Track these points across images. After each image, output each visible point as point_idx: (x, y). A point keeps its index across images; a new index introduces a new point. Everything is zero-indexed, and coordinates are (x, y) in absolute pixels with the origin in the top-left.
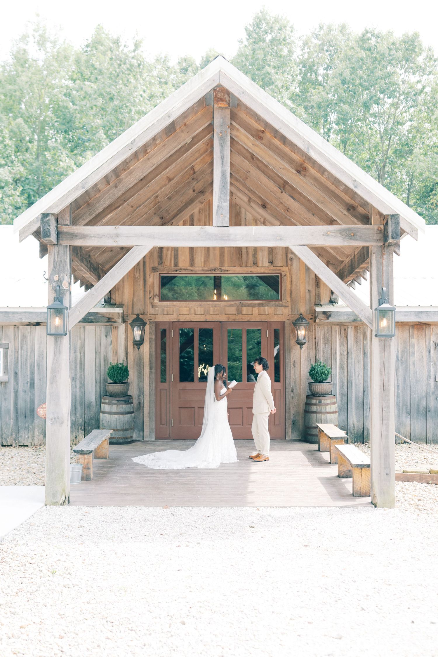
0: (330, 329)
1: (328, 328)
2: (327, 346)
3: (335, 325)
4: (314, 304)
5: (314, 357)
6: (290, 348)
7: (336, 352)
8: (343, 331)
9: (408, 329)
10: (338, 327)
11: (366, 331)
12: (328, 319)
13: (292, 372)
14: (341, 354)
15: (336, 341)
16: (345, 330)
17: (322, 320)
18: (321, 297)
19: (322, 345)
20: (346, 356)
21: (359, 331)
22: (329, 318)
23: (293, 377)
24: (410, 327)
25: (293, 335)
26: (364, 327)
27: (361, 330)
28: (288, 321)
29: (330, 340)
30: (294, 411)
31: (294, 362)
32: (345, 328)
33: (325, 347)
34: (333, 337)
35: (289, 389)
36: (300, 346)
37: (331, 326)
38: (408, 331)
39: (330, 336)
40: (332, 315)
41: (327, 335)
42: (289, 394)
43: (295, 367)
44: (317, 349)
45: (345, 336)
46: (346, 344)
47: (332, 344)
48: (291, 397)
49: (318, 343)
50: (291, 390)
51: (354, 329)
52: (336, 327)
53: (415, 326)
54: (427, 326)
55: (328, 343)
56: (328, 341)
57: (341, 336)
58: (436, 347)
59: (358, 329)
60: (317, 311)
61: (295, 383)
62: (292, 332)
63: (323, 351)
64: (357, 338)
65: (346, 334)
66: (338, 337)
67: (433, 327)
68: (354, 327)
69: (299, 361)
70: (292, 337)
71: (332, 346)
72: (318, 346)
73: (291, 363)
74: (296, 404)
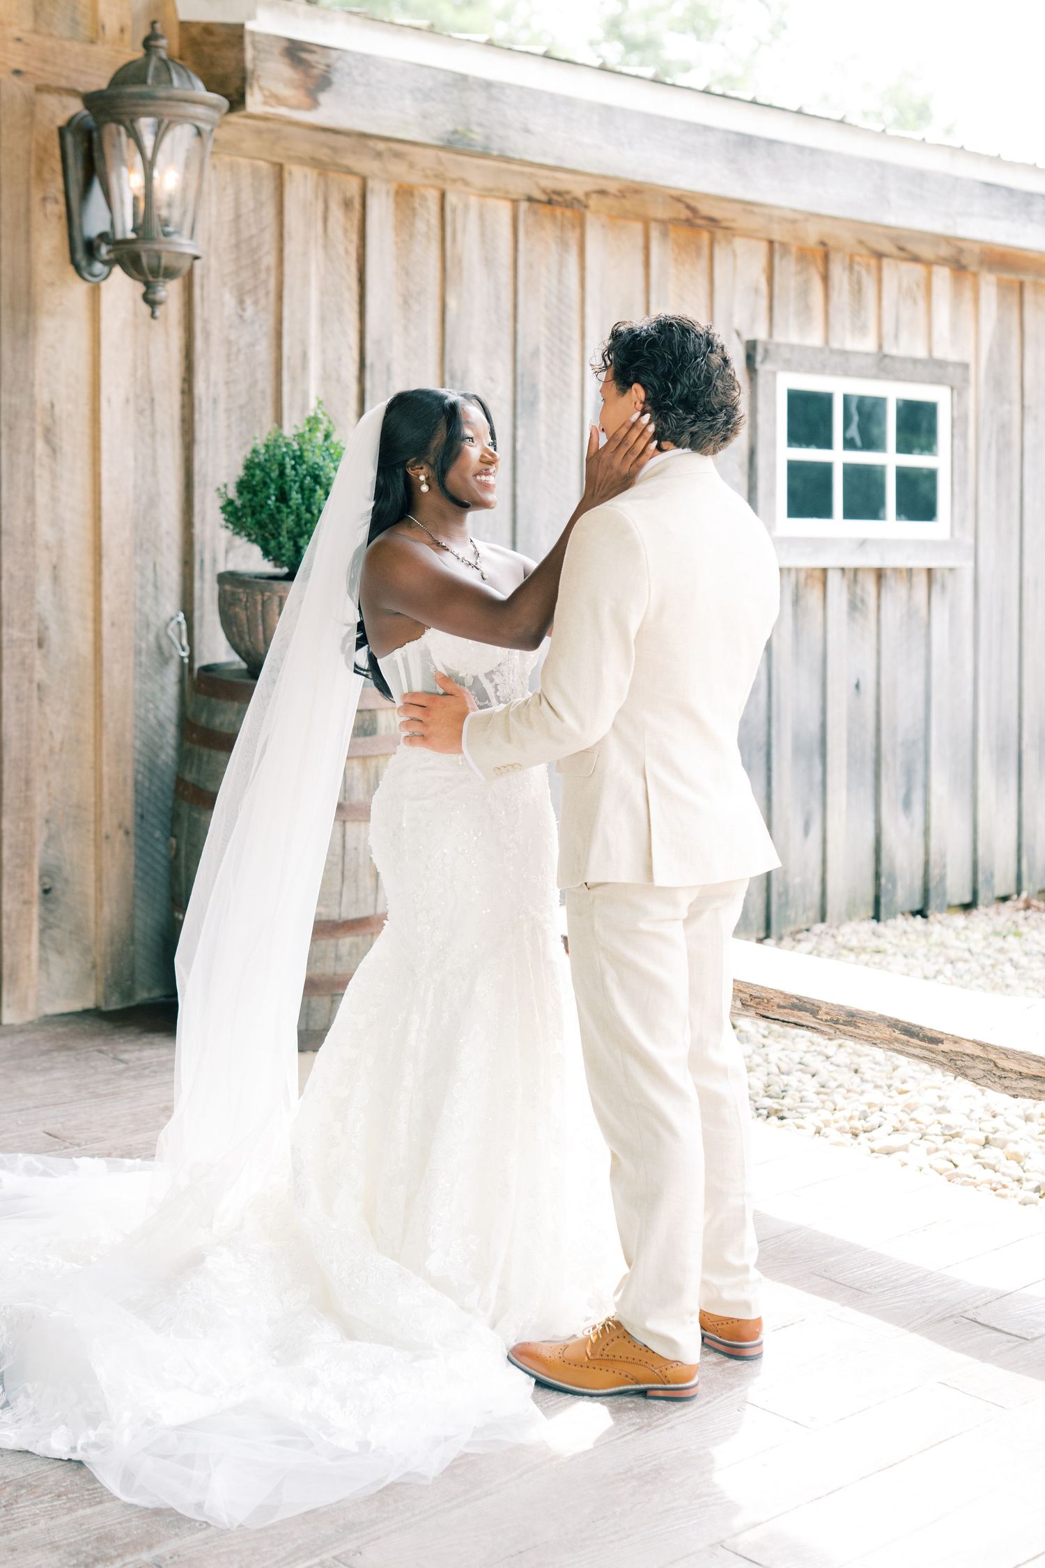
1: (255, 172)
2: (250, 311)
3: (301, 161)
5: (176, 384)
7: (305, 355)
8: (337, 212)
9: (640, 241)
10: (312, 174)
11: (459, 226)
12: (314, 104)
13: (42, 499)
14: (325, 378)
15: (306, 277)
16: (347, 204)
17: (280, 101)
19: (230, 300)
20: (354, 389)
21: (421, 226)
22: (323, 98)
23: (45, 532)
24: (655, 234)
25: (44, 199)
26: (452, 199)
27: (428, 221)
28: (15, 79)
29: (268, 269)
30: (49, 794)
31: (52, 416)
32: (348, 195)
33: (241, 317)
34: (291, 249)
35: (24, 625)
36: (148, 285)
37: (274, 164)
38: (639, 257)
39: (269, 237)
40: (335, 78)
41: (254, 231)
42: (23, 663)
43: (54, 450)
44: (198, 326)
45: (347, 252)
46: (356, 307)
47: (286, 300)
48: (35, 686)
49: (202, 277)
50: (35, 636)
51: (397, 203)
52: (306, 176)
53: (671, 227)
54: (719, 234)
55: (256, 287)
56: (255, 275)
57: (325, 247)
58: (758, 366)
59: (414, 209)
60: (253, 33)
61: (56, 579)
62: (39, 173)
63: (229, 342)
64: (407, 274)
65: (355, 237)
66: (316, 255)
67: (739, 243)
68: (397, 193)
69: (85, 410)
70: (37, 216)
71: (286, 313)
72: (202, 300)
73: (32, 418)
74: (62, 743)
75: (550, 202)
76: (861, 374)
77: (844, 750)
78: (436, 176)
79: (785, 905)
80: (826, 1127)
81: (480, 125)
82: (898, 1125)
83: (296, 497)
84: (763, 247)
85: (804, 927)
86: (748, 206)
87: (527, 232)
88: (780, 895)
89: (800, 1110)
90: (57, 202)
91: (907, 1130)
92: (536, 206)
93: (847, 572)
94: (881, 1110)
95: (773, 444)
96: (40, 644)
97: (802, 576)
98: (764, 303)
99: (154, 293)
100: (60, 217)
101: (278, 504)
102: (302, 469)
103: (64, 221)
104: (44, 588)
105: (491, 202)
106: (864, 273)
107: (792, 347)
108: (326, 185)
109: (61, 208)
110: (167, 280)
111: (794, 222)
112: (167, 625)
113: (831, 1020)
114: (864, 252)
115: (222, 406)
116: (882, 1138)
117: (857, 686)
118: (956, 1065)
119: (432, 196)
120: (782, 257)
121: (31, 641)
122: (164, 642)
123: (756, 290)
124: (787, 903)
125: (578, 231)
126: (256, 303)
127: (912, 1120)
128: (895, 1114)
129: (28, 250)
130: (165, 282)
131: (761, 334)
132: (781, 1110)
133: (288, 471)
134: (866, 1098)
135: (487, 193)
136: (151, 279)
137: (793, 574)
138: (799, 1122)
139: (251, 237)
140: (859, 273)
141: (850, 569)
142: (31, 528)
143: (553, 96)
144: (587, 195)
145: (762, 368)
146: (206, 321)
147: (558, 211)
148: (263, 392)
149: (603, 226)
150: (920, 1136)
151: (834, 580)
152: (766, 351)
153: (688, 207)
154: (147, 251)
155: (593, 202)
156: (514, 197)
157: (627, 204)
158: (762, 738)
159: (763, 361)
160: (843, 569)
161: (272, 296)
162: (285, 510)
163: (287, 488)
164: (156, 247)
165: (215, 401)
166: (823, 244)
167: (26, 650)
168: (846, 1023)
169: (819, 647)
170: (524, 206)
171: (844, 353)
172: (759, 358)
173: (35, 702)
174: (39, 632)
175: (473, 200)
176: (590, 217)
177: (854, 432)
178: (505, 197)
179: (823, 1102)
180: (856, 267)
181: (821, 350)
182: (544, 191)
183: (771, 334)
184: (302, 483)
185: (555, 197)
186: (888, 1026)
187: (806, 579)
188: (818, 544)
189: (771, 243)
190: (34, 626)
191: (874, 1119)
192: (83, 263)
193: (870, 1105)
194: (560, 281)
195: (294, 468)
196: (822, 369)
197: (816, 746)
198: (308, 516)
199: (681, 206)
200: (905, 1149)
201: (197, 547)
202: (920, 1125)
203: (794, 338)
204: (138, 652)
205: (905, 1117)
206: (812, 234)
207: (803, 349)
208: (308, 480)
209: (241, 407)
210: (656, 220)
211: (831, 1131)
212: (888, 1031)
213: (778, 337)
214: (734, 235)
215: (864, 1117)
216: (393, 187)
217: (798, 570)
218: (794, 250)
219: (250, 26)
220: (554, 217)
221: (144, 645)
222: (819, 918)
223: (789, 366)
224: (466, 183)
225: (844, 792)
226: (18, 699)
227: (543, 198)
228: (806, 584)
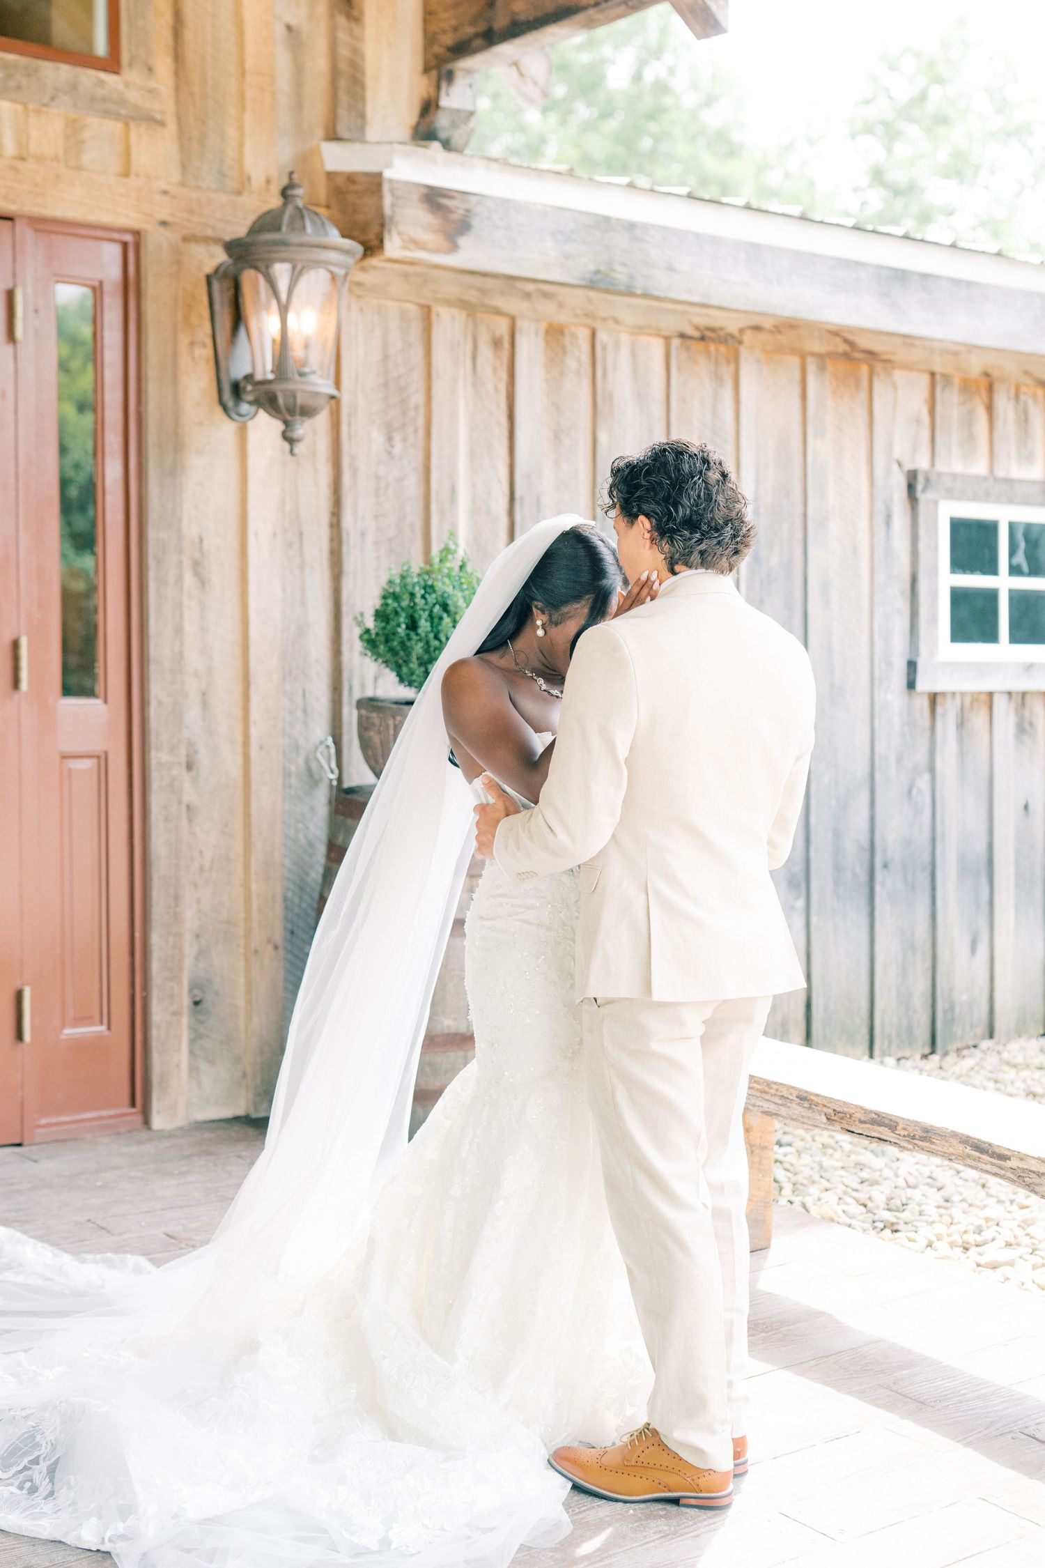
0: (416, 330)
1: (403, 315)
2: (398, 448)
3: (448, 302)
4: (320, 132)
5: (325, 518)
6: (176, 444)
7: (453, 490)
8: (486, 352)
9: (797, 374)
10: (460, 316)
11: (610, 362)
12: (454, 247)
13: (190, 628)
14: (475, 510)
15: (454, 414)
16: (496, 343)
17: (420, 247)
18: (369, 94)
19: (378, 437)
20: (506, 520)
21: (571, 363)
22: (463, 241)
23: (194, 659)
24: (812, 368)
25: (192, 344)
26: (602, 336)
27: (579, 360)
28: (161, 230)
29: (417, 407)
30: (199, 911)
31: (201, 550)
32: (498, 334)
33: (389, 453)
34: (439, 387)
35: (172, 750)
36: (286, 423)
37: (422, 306)
38: (796, 390)
39: (417, 376)
40: (475, 222)
41: (402, 370)
42: (171, 785)
43: (202, 582)
44: (345, 462)
45: (496, 389)
46: (506, 442)
47: (434, 436)
48: (184, 807)
49: (350, 415)
50: (183, 760)
51: (547, 343)
52: (453, 318)
53: (828, 361)
54: (878, 367)
55: (404, 425)
56: (404, 413)
57: (474, 385)
58: (919, 494)
59: (564, 348)
60: (391, 181)
61: (205, 705)
62: (187, 318)
63: (378, 478)
64: (558, 409)
65: (504, 375)
66: (464, 392)
67: (899, 376)
68: (547, 332)
69: (234, 544)
70: (185, 360)
71: (434, 449)
72: (350, 437)
73: (180, 551)
74: (212, 862)
75: (703, 338)
76: (1026, 502)
77: (1012, 870)
78: (586, 315)
79: (950, 1022)
80: (938, 1240)
81: (624, 264)
82: (1012, 1240)
83: (424, 625)
84: (925, 379)
85: (971, 1043)
86: (908, 340)
87: (679, 368)
88: (945, 1012)
89: (915, 1224)
90: (204, 346)
91: (1018, 1245)
92: (689, 342)
93: (1014, 695)
94: (998, 1225)
95: (934, 570)
96: (189, 767)
97: (968, 700)
98: (925, 434)
99: (292, 431)
100: (208, 361)
101: (408, 631)
102: (431, 599)
103: (212, 364)
104: (193, 714)
105: (643, 339)
106: (1030, 402)
107: (954, 476)
108: (475, 326)
109: (209, 351)
110: (305, 418)
111: (956, 354)
112: (316, 748)
113: (909, 1136)
114: (1029, 381)
115: (370, 538)
116: (993, 1253)
117: (1026, 807)
118: (1024, 1181)
119: (583, 334)
120: (943, 389)
121: (180, 764)
122: (314, 765)
123: (918, 421)
124: (953, 1020)
125: (732, 366)
126: (404, 439)
127: (1027, 1235)
128: (1011, 1229)
129: (176, 393)
130: (303, 422)
131: (922, 463)
132: (897, 1223)
133: (418, 600)
134: (987, 1213)
135: (638, 330)
136: (288, 418)
137: (958, 698)
138: (912, 1235)
139: (399, 377)
140: (1025, 403)
141: (1017, 693)
142: (180, 657)
143: (697, 236)
144: (741, 331)
145: (923, 497)
146: (353, 458)
147: (712, 347)
148: (412, 525)
149: (758, 361)
150: (1031, 1251)
151: (1000, 704)
152: (927, 480)
153: (846, 341)
154: (283, 391)
155: (748, 337)
156: (666, 333)
157: (783, 339)
158: (926, 858)
159: (924, 490)
160: (1010, 693)
161: (421, 433)
162: (414, 637)
163: (416, 616)
164: (291, 386)
165: (363, 534)
166: (987, 375)
167: (175, 772)
168: (922, 1139)
169: (986, 769)
170: (676, 342)
171: (1009, 481)
172: (919, 487)
173: (185, 821)
174: (188, 756)
175: (625, 338)
176: (744, 353)
177: (1020, 558)
178: (657, 333)
179: (941, 1216)
180: (1022, 397)
181: (985, 478)
182: (697, 328)
183: (933, 464)
184: (431, 611)
185: (708, 334)
186: (960, 1142)
187: (972, 702)
188: (982, 668)
189: (933, 374)
190: (183, 751)
191: (987, 1235)
192: (230, 404)
193: (987, 1220)
194: (714, 414)
195: (423, 597)
196: (987, 497)
197: (983, 866)
198: (436, 643)
199: (838, 340)
200: (1011, 1264)
201: (345, 674)
202: (1033, 1241)
203: (957, 467)
204: (287, 774)
205: (1020, 1232)
206: (975, 366)
207: (964, 477)
208: (437, 609)
209: (390, 540)
210: (813, 354)
211: (943, 1247)
212: (961, 1147)
213: (941, 467)
214: (893, 368)
215: (979, 1231)
216: (543, 326)
217: (963, 694)
218: (957, 381)
219: (388, 174)
220: (708, 353)
221: (293, 768)
222: (987, 1035)
223: (951, 494)
224: (617, 321)
225: (1012, 912)
226: (166, 819)
227: (696, 334)
228: (972, 708)
